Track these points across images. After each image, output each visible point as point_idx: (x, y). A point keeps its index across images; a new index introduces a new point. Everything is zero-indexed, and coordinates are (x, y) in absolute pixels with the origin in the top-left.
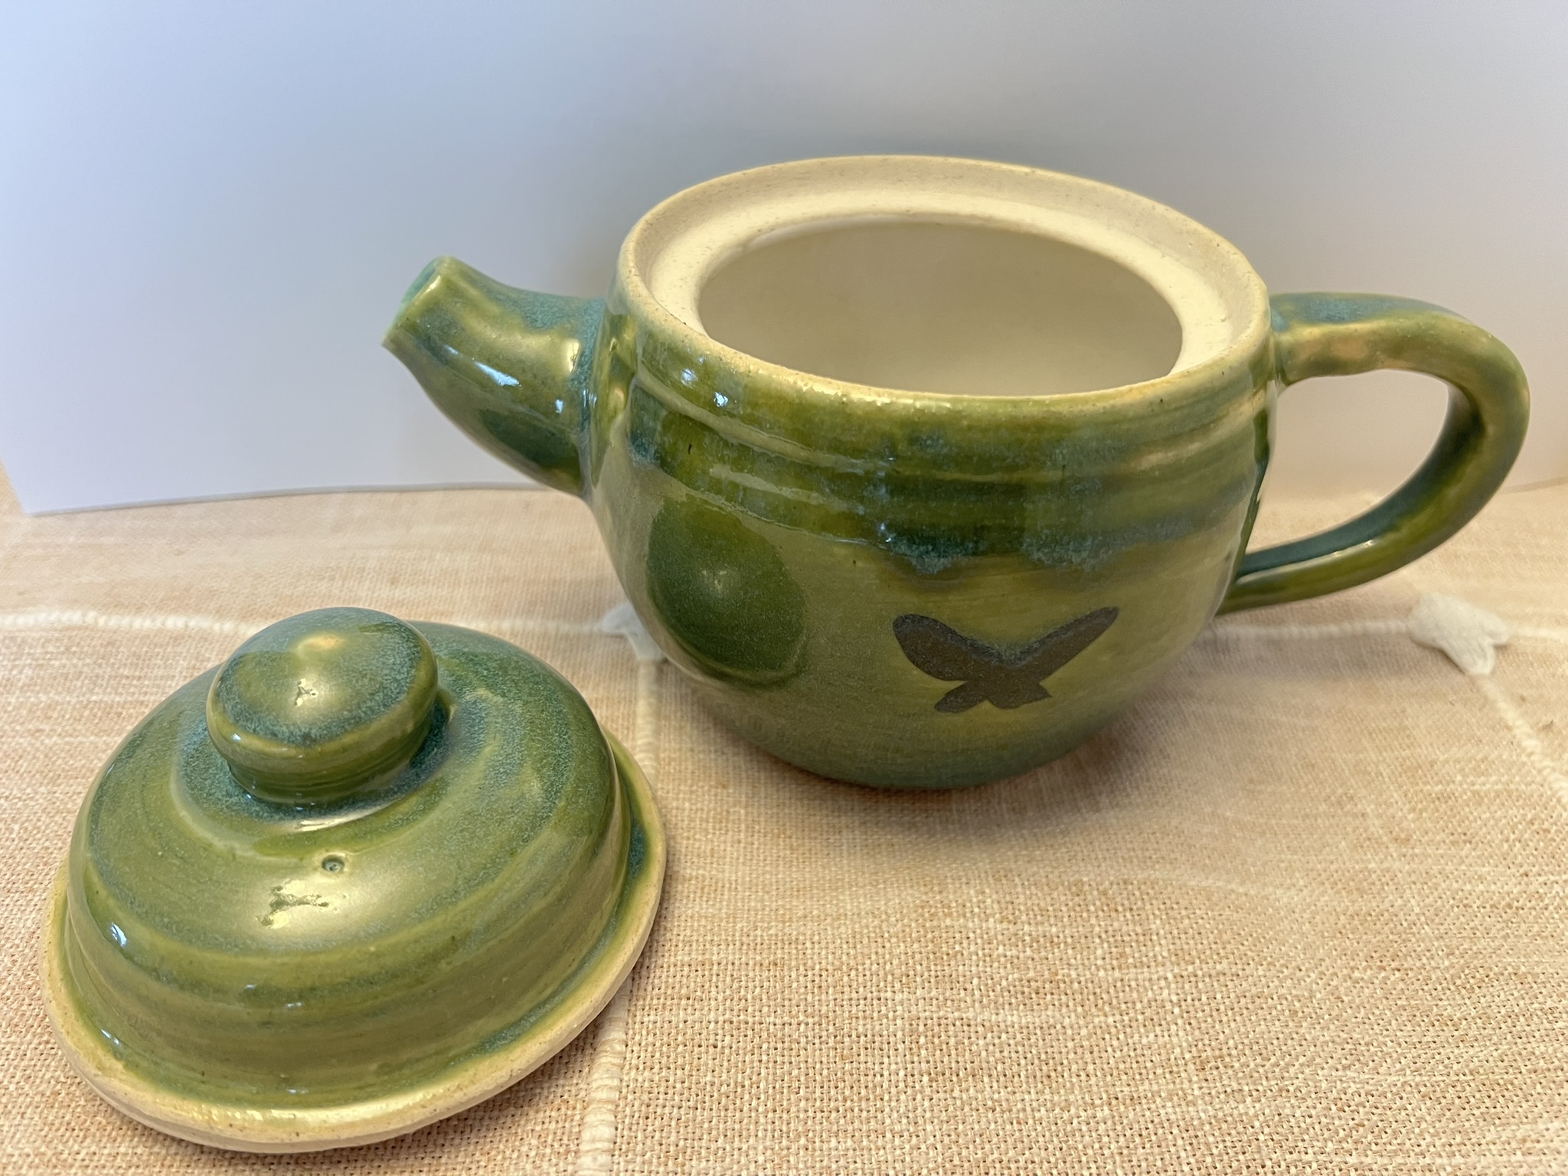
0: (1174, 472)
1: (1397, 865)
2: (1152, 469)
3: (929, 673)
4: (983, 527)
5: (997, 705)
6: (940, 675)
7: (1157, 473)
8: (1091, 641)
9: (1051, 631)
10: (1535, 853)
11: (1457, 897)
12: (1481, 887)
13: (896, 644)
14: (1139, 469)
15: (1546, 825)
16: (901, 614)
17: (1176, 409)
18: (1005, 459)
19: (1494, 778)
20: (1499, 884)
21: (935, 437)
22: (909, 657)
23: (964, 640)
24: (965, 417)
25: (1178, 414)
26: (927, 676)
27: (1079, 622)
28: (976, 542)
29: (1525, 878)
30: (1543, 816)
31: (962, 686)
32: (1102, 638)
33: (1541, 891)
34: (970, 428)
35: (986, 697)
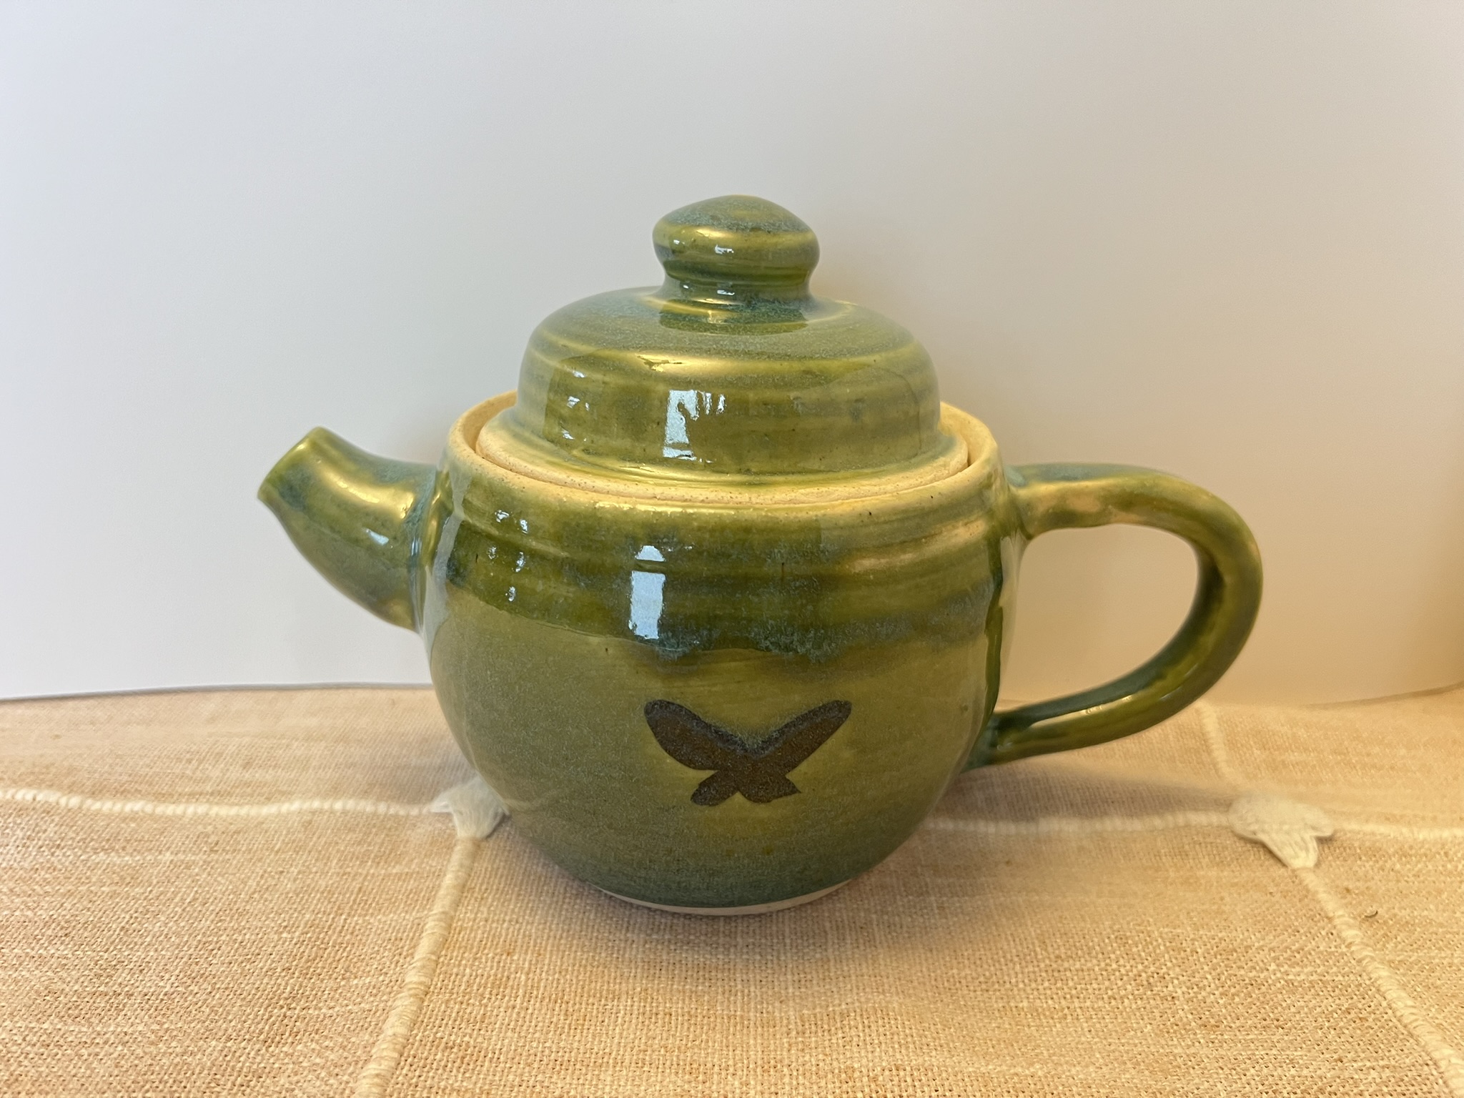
0: (888, 578)
1: (1205, 1051)
2: (867, 573)
3: (680, 761)
4: (716, 617)
5: (749, 798)
6: (690, 763)
7: (871, 577)
8: (829, 735)
9: (787, 720)
10: (1351, 1040)
11: (1266, 1083)
12: (1293, 1072)
13: (649, 731)
14: (853, 571)
15: (1364, 1014)
16: (650, 700)
17: (885, 522)
18: (730, 556)
19: (1310, 969)
20: (1311, 1068)
21: (670, 536)
22: (661, 743)
23: (708, 726)
24: (695, 519)
25: (887, 527)
26: (679, 765)
27: (814, 713)
28: (710, 630)
29: (1339, 1064)
30: (1360, 1006)
31: (712, 777)
32: (840, 732)
33: (1356, 1077)
34: (700, 529)
35: (737, 789)
